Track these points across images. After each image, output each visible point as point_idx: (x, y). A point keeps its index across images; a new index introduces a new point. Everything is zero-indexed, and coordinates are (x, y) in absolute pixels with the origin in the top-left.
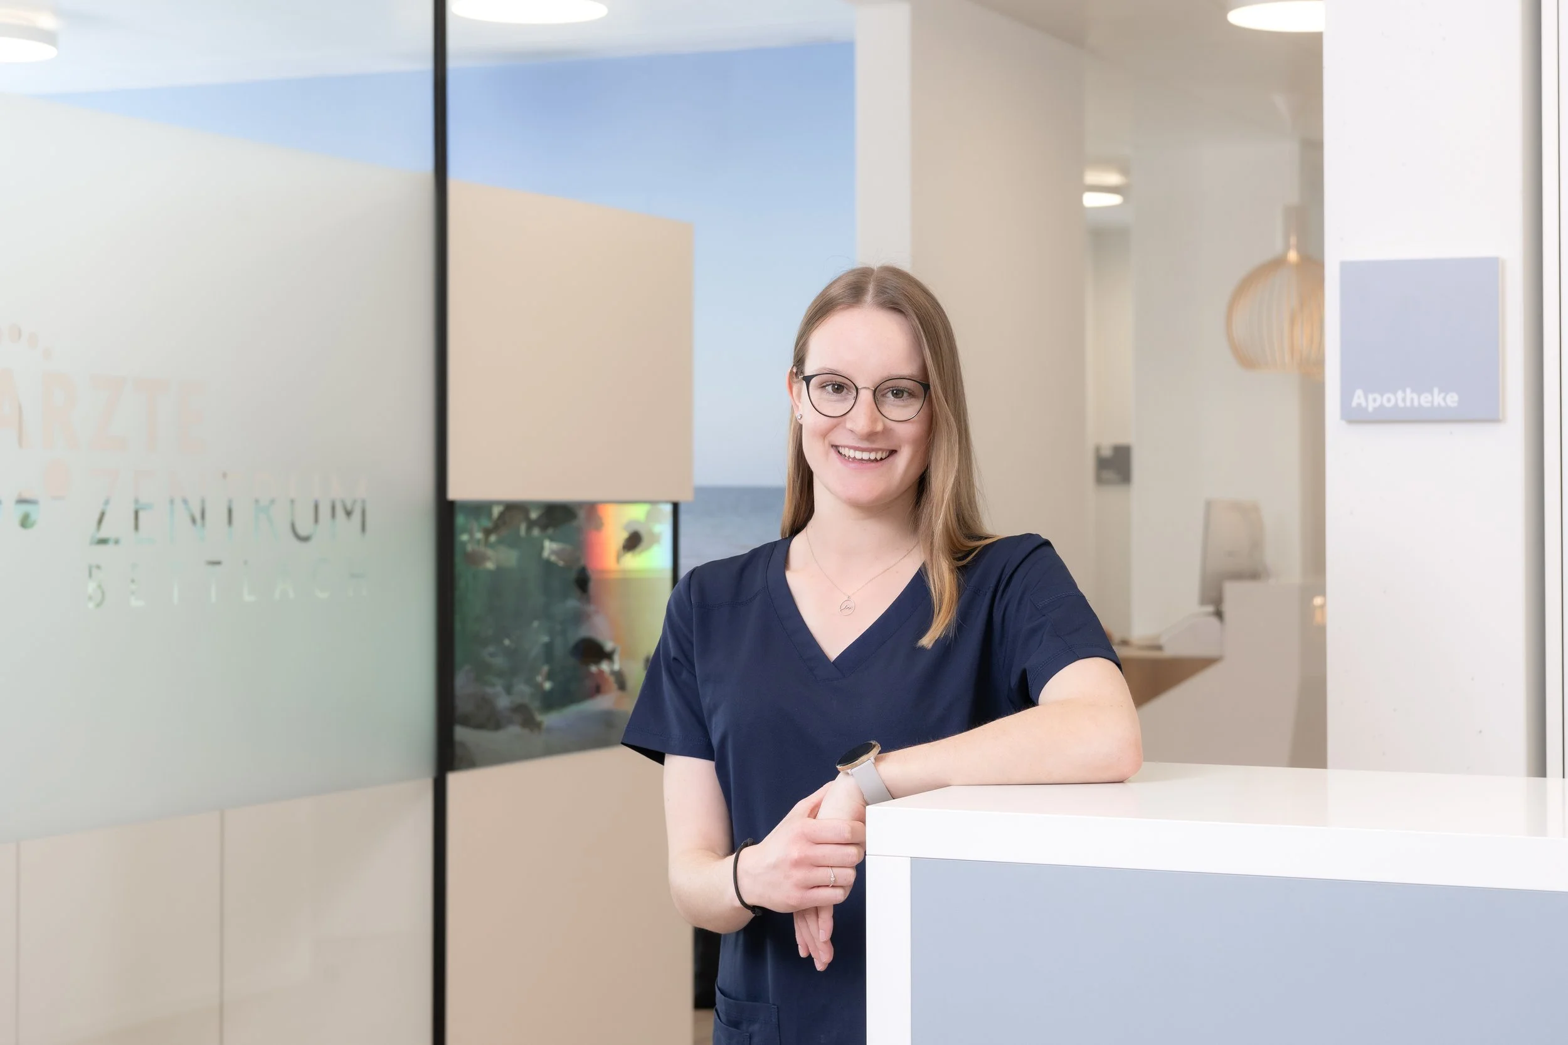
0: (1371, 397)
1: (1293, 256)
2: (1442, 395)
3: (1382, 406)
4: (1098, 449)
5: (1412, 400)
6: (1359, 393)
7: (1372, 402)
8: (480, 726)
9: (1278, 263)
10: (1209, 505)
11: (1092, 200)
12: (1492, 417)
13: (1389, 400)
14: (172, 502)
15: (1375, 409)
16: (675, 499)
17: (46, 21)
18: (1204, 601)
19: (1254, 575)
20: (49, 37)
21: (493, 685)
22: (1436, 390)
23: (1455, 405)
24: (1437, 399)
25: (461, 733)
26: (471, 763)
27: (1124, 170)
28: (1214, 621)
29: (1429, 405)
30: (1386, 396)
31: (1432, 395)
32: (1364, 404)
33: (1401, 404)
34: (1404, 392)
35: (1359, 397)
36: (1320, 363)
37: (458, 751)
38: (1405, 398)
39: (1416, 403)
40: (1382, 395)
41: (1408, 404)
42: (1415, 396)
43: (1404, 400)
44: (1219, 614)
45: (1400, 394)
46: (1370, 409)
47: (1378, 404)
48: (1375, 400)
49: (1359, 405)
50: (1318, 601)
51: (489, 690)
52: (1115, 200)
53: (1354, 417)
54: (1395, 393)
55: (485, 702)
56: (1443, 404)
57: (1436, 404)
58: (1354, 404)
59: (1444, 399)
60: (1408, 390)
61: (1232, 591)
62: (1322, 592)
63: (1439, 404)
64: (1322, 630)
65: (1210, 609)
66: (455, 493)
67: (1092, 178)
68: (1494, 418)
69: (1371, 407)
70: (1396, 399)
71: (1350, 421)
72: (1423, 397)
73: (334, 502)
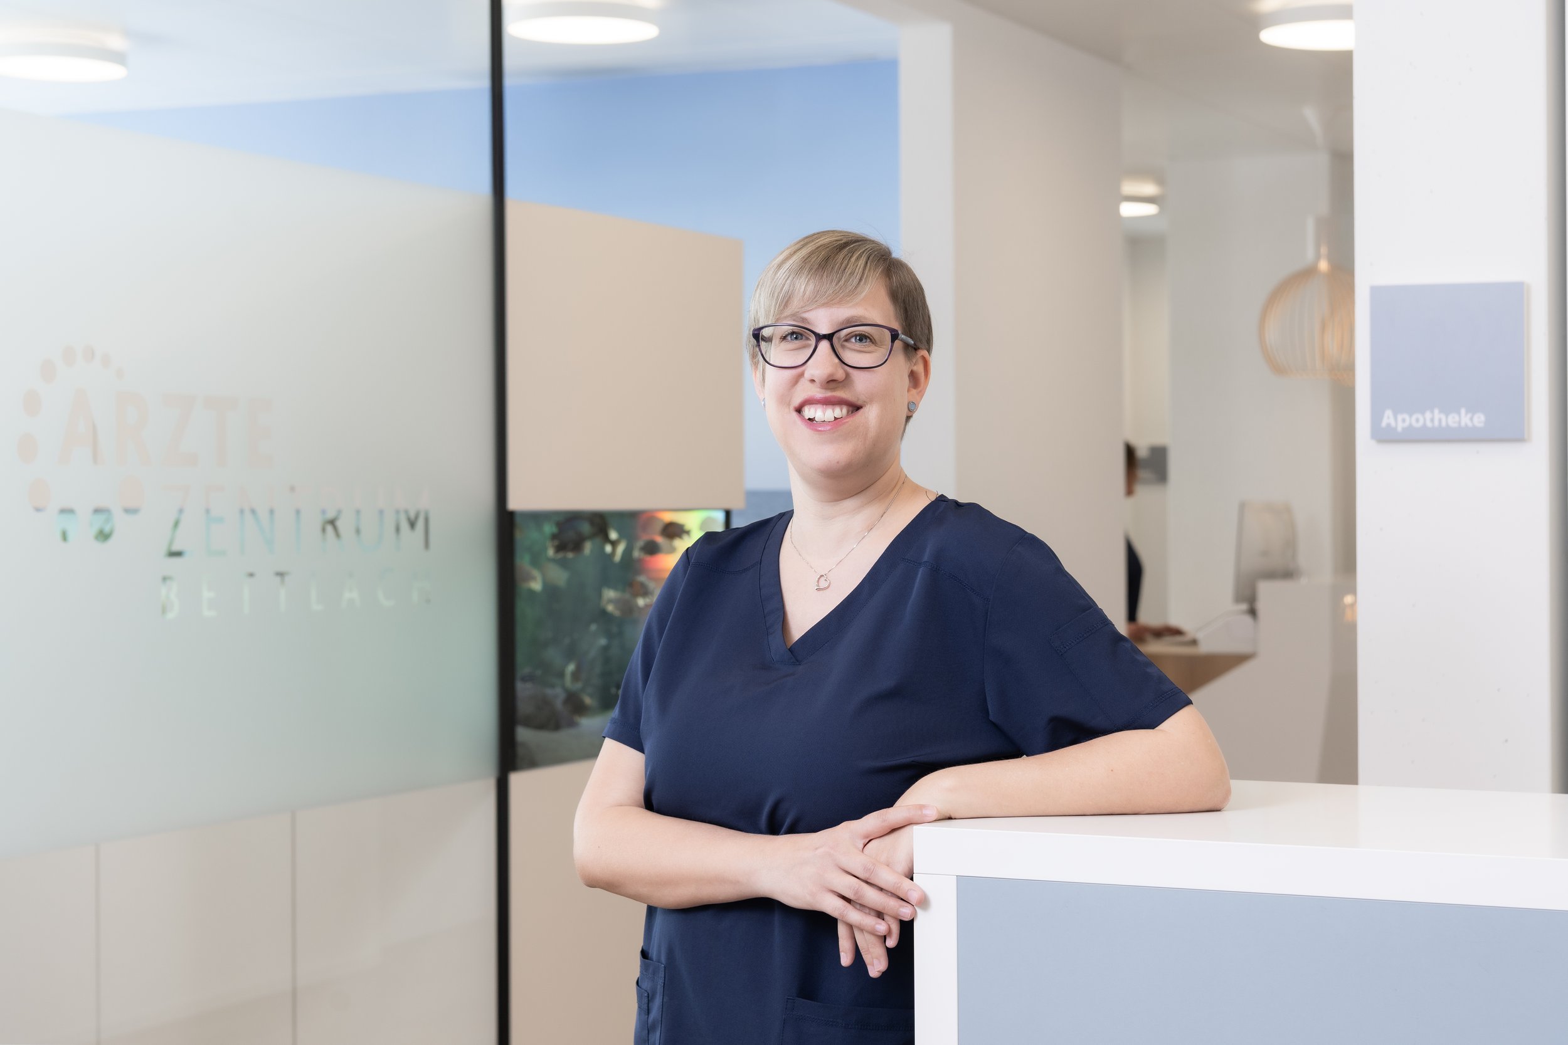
0: (1400, 417)
1: (1323, 265)
2: (1469, 415)
3: (1410, 426)
5: (1440, 420)
6: (1389, 413)
7: (1400, 422)
8: (541, 726)
9: (1309, 272)
10: (1242, 506)
11: (1128, 210)
13: (1417, 420)
14: (242, 511)
15: (1404, 429)
16: (728, 506)
17: (116, 42)
18: (1238, 599)
19: (1288, 574)
20: (118, 58)
21: (553, 686)
22: (1463, 411)
23: (1481, 425)
24: (1464, 419)
25: (523, 734)
26: (533, 763)
27: (1160, 180)
28: (1248, 619)
29: (1456, 425)
30: (1414, 417)
31: (1459, 414)
32: (1393, 424)
33: (1429, 424)
34: (1432, 412)
35: (1388, 418)
36: (1350, 368)
37: (520, 751)
38: (1434, 418)
39: (1444, 424)
40: (1411, 416)
41: (1436, 423)
42: (1443, 417)
43: (1432, 420)
44: (1253, 612)
45: (1428, 415)
46: (1399, 429)
47: (1407, 424)
48: (1404, 421)
49: (1389, 425)
50: (1348, 599)
51: (549, 692)
52: (1150, 209)
53: (1384, 436)
54: (1423, 413)
55: (545, 703)
56: (1470, 424)
57: (1463, 424)
58: (1384, 424)
59: (1471, 419)
60: (1436, 411)
61: (1266, 590)
62: (1353, 590)
63: (1466, 425)
64: (1352, 628)
65: (1244, 607)
66: (515, 503)
67: (1130, 187)
68: (1517, 435)
69: (1400, 427)
70: (1425, 419)
71: (1380, 441)
72: (1451, 417)
73: (398, 512)
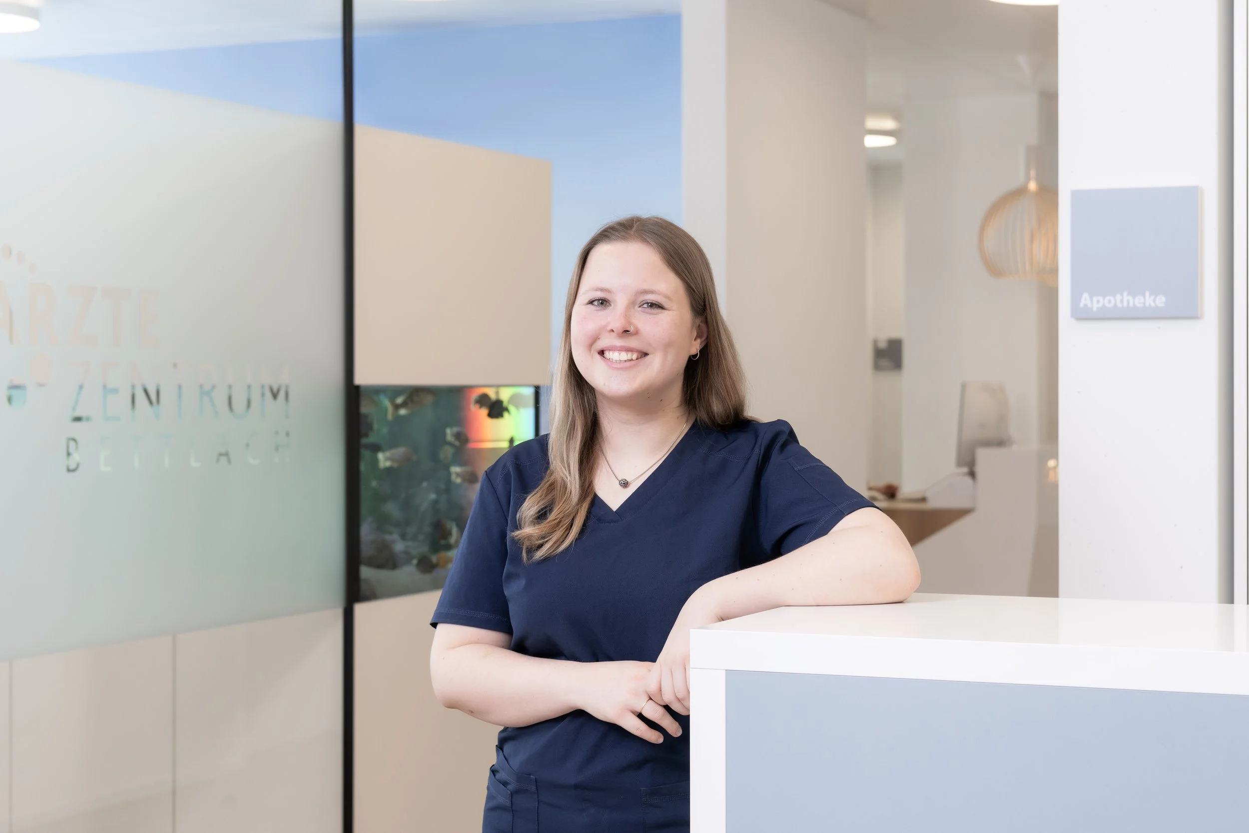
0: (1095, 299)
1: (1033, 186)
2: (1152, 297)
3: (1103, 306)
4: (875, 342)
5: (1128, 301)
6: (1086, 296)
7: (1093, 302)
8: (380, 566)
9: (1020, 192)
10: (964, 387)
11: (872, 142)
13: (1110, 302)
14: (133, 387)
15: (1099, 310)
16: (537, 383)
18: (959, 464)
19: (1001, 443)
20: (33, 13)
21: (391, 533)
22: (1147, 294)
23: (1163, 305)
24: (1148, 300)
25: (366, 572)
26: (371, 596)
27: (897, 117)
28: (968, 480)
29: (1142, 305)
30: (1107, 298)
31: (1144, 297)
32: (1089, 305)
33: (1119, 305)
34: (1122, 295)
35: (1086, 300)
36: (1054, 271)
37: (363, 586)
38: (1123, 300)
39: (1131, 304)
40: (1104, 298)
41: (1125, 304)
42: (1131, 298)
43: (1122, 301)
44: (972, 474)
45: (1118, 297)
46: (1095, 309)
47: (1100, 305)
48: (1098, 302)
49: (1086, 305)
50: (1051, 463)
51: (388, 537)
52: (889, 141)
53: (1082, 315)
54: (1115, 297)
55: (385, 547)
56: (1153, 305)
57: (1147, 304)
58: (1082, 305)
59: (1154, 301)
60: (1125, 294)
61: (984, 456)
62: (1055, 456)
63: (1150, 305)
64: (1055, 487)
65: (965, 470)
66: (360, 379)
67: (872, 123)
68: (1193, 315)
69: (1095, 307)
70: (1116, 301)
71: (1079, 319)
72: (1137, 299)
73: (263, 387)
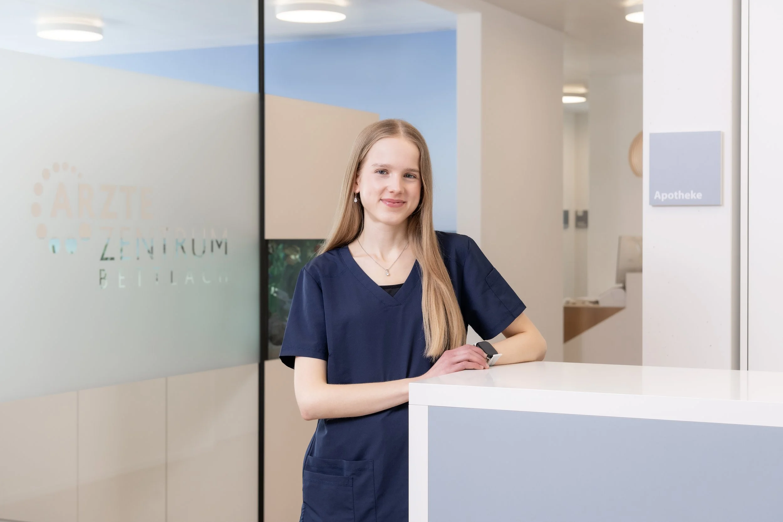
2: (695, 194)
3: (668, 199)
4: (576, 213)
5: (681, 196)
6: (657, 193)
7: (663, 197)
10: (620, 238)
11: (567, 100)
12: (717, 203)
13: (671, 196)
15: (665, 200)
17: (98, 23)
18: (618, 281)
20: (99, 30)
22: (692, 192)
23: (700, 198)
24: (692, 195)
27: (587, 86)
28: (622, 291)
29: (689, 198)
30: (670, 194)
31: (690, 193)
32: (660, 198)
33: (676, 198)
34: (678, 192)
35: (657, 195)
39: (683, 198)
40: (668, 194)
41: (680, 198)
42: (683, 194)
43: (678, 196)
44: (624, 288)
45: (676, 193)
46: (663, 200)
47: (666, 198)
48: (664, 196)
49: (658, 198)
52: (582, 100)
53: (656, 204)
54: (674, 193)
56: (695, 198)
57: (692, 198)
58: (655, 198)
59: (696, 196)
60: (680, 192)
61: (630, 277)
65: (620, 285)
66: (268, 236)
67: (567, 90)
68: (718, 204)
70: (674, 195)
71: (654, 206)
72: (686, 195)
